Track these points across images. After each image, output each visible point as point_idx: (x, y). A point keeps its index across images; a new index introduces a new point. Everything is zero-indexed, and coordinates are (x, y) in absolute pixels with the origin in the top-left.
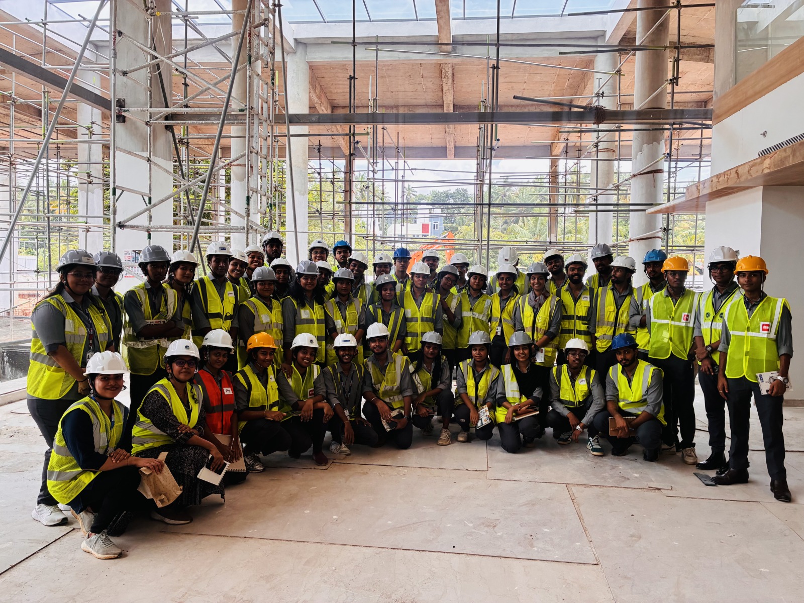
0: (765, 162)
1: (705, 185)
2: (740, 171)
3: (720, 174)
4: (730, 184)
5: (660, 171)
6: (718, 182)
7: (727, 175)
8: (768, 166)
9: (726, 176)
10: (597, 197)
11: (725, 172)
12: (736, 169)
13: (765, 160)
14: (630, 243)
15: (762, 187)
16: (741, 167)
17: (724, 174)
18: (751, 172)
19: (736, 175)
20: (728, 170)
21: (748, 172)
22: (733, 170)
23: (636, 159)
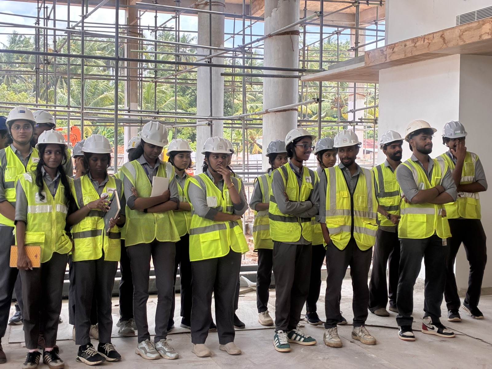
0: (484, 26)
1: (396, 49)
2: (447, 35)
3: (417, 38)
4: (433, 49)
5: (297, 33)
6: (415, 47)
7: (428, 39)
8: (488, 31)
9: (426, 41)
11: (425, 36)
12: (441, 33)
13: (483, 24)
15: (459, 55)
16: (448, 31)
17: (424, 38)
18: (463, 37)
19: (441, 40)
20: (430, 34)
21: (460, 37)
22: (437, 34)
23: (271, 16)
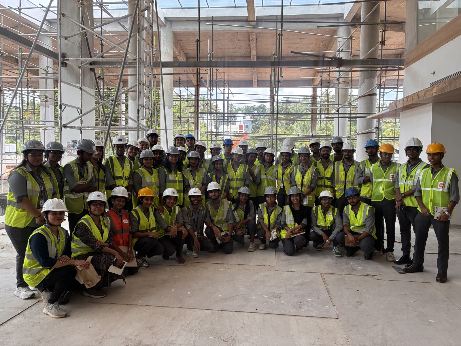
0: (434, 89)
1: (400, 102)
2: (420, 95)
3: (408, 96)
4: (414, 102)
5: (375, 94)
6: (407, 101)
7: (412, 97)
8: (435, 91)
9: (412, 98)
10: (339, 109)
12: (417, 93)
13: (433, 88)
14: (357, 136)
15: (432, 104)
16: (420, 92)
17: (411, 96)
18: (426, 95)
19: (417, 97)
20: (413, 94)
21: (424, 95)
22: (416, 94)
23: (361, 87)
